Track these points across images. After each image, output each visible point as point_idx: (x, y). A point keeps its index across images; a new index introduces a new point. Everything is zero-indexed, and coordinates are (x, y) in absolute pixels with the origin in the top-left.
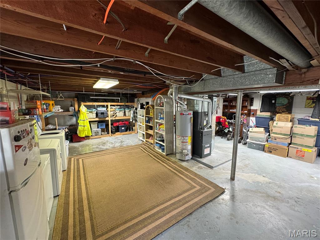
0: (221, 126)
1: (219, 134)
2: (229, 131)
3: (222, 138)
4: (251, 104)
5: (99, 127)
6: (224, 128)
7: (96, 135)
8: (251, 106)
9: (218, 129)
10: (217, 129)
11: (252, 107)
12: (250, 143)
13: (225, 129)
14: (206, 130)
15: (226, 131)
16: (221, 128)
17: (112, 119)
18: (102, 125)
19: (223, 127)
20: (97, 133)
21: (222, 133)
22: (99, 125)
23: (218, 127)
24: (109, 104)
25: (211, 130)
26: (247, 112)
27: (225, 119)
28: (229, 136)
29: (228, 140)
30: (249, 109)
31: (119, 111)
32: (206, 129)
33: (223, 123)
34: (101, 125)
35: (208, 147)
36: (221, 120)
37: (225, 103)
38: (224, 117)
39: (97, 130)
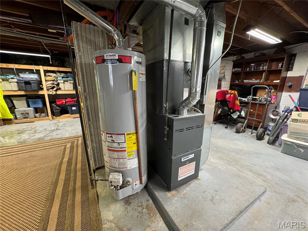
0: (226, 108)
1: (220, 121)
2: (240, 117)
3: (226, 128)
4: (289, 68)
5: (31, 106)
6: (232, 111)
7: (25, 118)
8: (288, 70)
9: (221, 112)
10: (219, 112)
11: (289, 72)
12: (288, 143)
13: (234, 112)
14: (185, 114)
15: (235, 116)
16: (226, 111)
17: (51, 93)
18: (35, 103)
19: (230, 109)
20: (25, 115)
21: (226, 120)
22: (30, 103)
23: (221, 110)
24: (41, 68)
25: (201, 114)
26: (278, 81)
27: (235, 95)
28: (239, 125)
29: (238, 132)
30: (284, 77)
31: (62, 81)
32: (185, 111)
33: (230, 102)
34: (33, 102)
35: (191, 161)
36: (228, 96)
37: (236, 69)
38: (233, 92)
39: (25, 111)
